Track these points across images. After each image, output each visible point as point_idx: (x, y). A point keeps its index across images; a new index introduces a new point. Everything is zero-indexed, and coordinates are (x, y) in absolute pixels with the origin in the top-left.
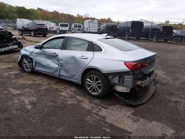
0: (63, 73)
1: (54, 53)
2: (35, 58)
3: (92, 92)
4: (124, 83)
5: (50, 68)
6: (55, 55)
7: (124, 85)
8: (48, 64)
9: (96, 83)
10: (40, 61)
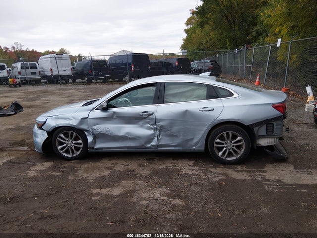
0: (165, 141)
1: (143, 112)
2: (94, 127)
3: (226, 157)
4: (273, 133)
5: (135, 138)
6: (146, 115)
7: (274, 135)
8: (128, 133)
9: (233, 142)
10: (108, 131)
